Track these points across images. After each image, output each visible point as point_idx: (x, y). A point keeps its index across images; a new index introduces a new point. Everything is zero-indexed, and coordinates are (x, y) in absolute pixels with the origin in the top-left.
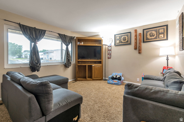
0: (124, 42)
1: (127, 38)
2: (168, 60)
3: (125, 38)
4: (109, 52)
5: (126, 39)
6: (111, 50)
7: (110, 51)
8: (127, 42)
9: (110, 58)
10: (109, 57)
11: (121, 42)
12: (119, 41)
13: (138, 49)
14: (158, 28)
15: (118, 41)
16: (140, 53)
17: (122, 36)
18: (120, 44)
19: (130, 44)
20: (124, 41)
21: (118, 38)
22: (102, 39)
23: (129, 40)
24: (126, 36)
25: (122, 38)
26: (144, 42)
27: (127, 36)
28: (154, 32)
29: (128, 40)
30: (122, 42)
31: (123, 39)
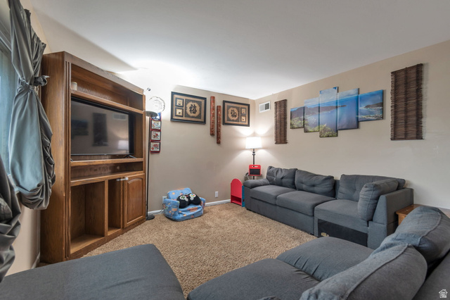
0: (193, 117)
1: (198, 108)
2: (254, 155)
3: (195, 107)
4: (155, 137)
5: (196, 111)
6: (160, 131)
7: (159, 133)
8: (199, 116)
9: (158, 152)
10: (155, 150)
11: (187, 115)
12: (181, 111)
13: (216, 135)
14: (241, 106)
15: (179, 111)
16: (219, 142)
17: (189, 101)
18: (184, 118)
19: (204, 123)
20: (192, 115)
21: (179, 102)
22: (144, 94)
23: (203, 114)
24: (196, 105)
25: (189, 105)
26: (225, 124)
27: (200, 103)
28: (236, 111)
29: (200, 113)
30: (189, 116)
31: (191, 108)
